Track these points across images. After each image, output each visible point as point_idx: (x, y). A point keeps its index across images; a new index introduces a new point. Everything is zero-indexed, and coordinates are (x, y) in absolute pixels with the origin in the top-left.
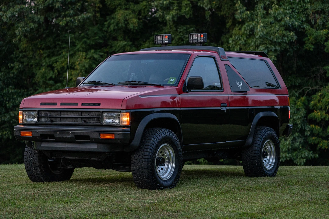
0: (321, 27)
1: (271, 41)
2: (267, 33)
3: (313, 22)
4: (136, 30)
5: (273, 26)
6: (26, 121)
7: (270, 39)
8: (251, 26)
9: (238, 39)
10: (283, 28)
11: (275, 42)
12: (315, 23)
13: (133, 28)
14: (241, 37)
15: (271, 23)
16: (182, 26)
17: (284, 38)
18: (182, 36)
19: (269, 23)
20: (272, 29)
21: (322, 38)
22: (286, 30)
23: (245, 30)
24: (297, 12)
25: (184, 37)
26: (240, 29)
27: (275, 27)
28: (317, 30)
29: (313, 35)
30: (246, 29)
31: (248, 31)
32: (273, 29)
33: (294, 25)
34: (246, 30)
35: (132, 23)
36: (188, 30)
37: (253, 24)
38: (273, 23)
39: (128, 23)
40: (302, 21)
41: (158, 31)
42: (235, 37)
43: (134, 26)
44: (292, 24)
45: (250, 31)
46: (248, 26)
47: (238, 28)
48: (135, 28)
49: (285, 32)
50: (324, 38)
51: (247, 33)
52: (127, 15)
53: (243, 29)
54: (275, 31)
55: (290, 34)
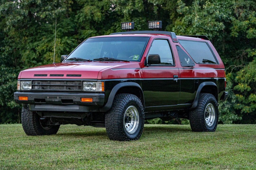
0: (244, 19)
1: (205, 29)
2: (202, 24)
3: (237, 15)
4: (100, 21)
5: (206, 18)
6: (23, 89)
10: (214, 20)
11: (208, 31)
12: (239, 16)
13: (98, 20)
14: (181, 27)
15: (205, 16)
16: (136, 18)
17: (215, 27)
18: (136, 26)
19: (204, 16)
21: (244, 27)
22: (216, 21)
23: (185, 21)
24: (225, 7)
25: (137, 27)
26: (181, 20)
27: (208, 19)
28: (240, 21)
29: (237, 25)
31: (187, 22)
32: (207, 21)
33: (222, 17)
34: (186, 21)
35: (97, 16)
36: (141, 21)
38: (206, 16)
39: (94, 16)
40: (229, 14)
41: (117, 22)
42: (177, 26)
43: (98, 18)
46: (187, 18)
47: (179, 20)
48: (99, 20)
49: (215, 23)
50: (246, 27)
51: (186, 24)
52: (93, 10)
53: (183, 20)
54: (208, 22)
55: (219, 24)
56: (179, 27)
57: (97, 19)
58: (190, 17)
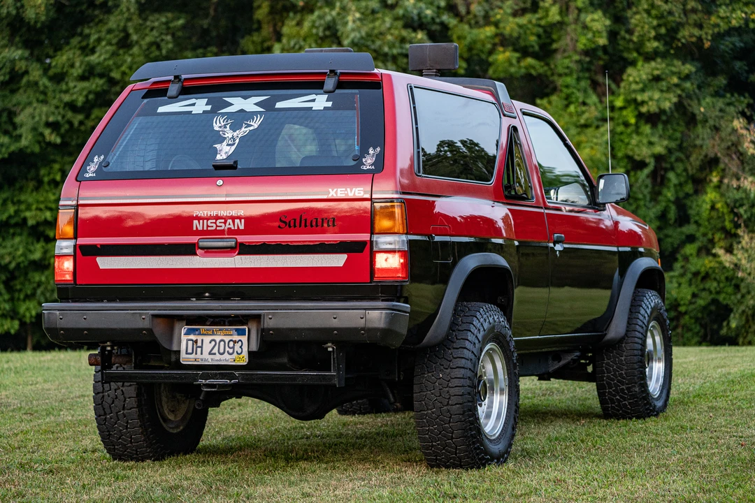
0: (481, 22)
1: (375, 51)
2: (369, 35)
3: (462, 10)
4: (43, 23)
5: (378, 19)
7: (373, 47)
8: (328, 18)
9: (297, 47)
10: (400, 24)
11: (386, 55)
12: (468, 12)
13: (36, 18)
14: (302, 43)
15: (373, 12)
16: (157, 16)
17: (403, 45)
18: (157, 37)
19: (369, 11)
20: (377, 24)
21: (483, 45)
22: (406, 26)
23: (313, 26)
25: (162, 40)
26: (299, 24)
27: (384, 22)
28: (471, 27)
29: (465, 38)
30: (317, 24)
31: (321, 29)
32: (380, 25)
33: (423, 15)
34: (317, 28)
35: (32, 7)
36: (172, 25)
37: (334, 13)
38: (377, 12)
39: (22, 6)
40: (439, 7)
41: (91, 24)
42: (289, 42)
43: (37, 14)
44: (419, 15)
45: (325, 30)
46: (320, 17)
47: (294, 23)
48: (39, 17)
49: (404, 33)
50: (489, 46)
51: (317, 34)
53: (307, 24)
54: (383, 28)
55: (416, 37)
56: (295, 45)
57: (34, 16)
58: (331, 15)
